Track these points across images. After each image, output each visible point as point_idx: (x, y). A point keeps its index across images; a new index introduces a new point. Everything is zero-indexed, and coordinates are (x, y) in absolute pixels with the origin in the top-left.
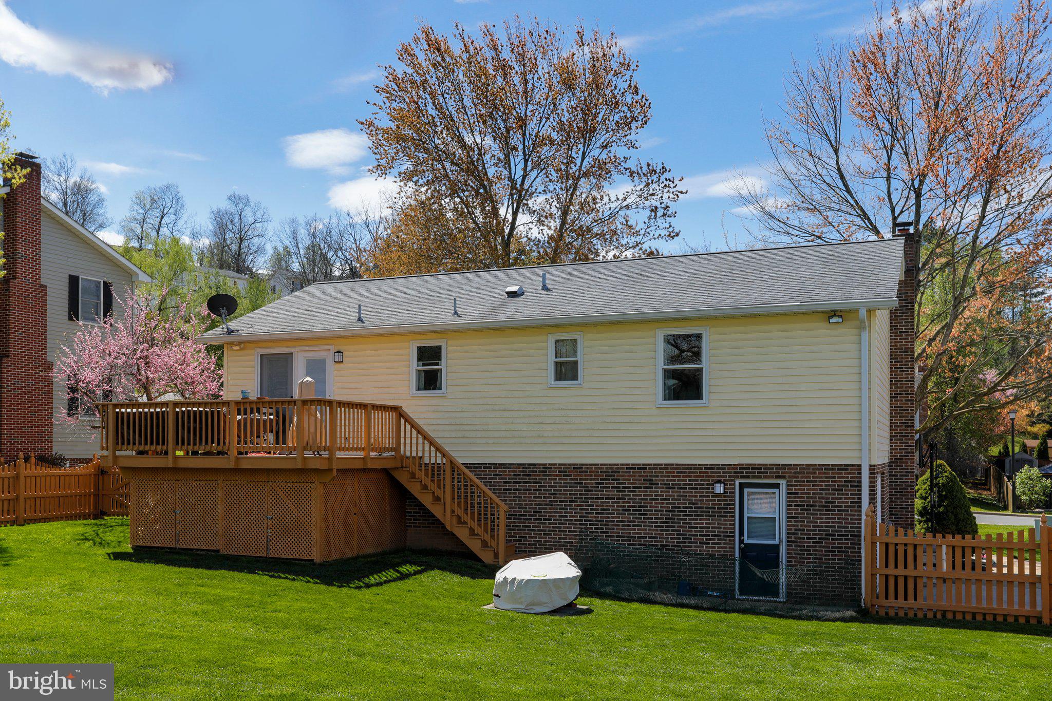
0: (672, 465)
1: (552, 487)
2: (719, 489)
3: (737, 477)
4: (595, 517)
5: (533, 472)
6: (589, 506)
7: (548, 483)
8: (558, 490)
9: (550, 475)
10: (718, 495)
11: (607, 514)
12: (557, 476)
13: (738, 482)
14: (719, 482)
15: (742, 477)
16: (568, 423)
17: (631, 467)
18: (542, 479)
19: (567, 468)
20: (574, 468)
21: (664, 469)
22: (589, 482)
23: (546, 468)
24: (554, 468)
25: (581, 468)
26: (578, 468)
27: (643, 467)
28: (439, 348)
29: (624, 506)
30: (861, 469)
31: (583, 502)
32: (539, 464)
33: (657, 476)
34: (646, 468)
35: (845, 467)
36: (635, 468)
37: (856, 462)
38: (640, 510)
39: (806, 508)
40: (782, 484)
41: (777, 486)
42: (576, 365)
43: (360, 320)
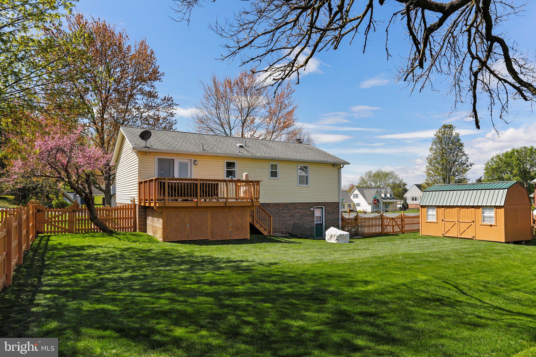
0: (301, 203)
2: (312, 209)
3: (315, 206)
4: (282, 219)
7: (269, 209)
8: (272, 211)
9: (270, 206)
10: (311, 211)
11: (285, 217)
12: (272, 206)
14: (312, 207)
16: (275, 190)
17: (291, 203)
18: (267, 208)
19: (274, 204)
20: (276, 204)
21: (299, 204)
22: (281, 208)
23: (268, 204)
24: (271, 204)
25: (278, 204)
27: (294, 203)
28: (234, 163)
29: (289, 215)
31: (279, 214)
33: (297, 206)
35: (336, 203)
37: (338, 201)
38: (293, 216)
39: (329, 213)
40: (324, 207)
41: (322, 208)
42: (276, 172)
43: (203, 149)
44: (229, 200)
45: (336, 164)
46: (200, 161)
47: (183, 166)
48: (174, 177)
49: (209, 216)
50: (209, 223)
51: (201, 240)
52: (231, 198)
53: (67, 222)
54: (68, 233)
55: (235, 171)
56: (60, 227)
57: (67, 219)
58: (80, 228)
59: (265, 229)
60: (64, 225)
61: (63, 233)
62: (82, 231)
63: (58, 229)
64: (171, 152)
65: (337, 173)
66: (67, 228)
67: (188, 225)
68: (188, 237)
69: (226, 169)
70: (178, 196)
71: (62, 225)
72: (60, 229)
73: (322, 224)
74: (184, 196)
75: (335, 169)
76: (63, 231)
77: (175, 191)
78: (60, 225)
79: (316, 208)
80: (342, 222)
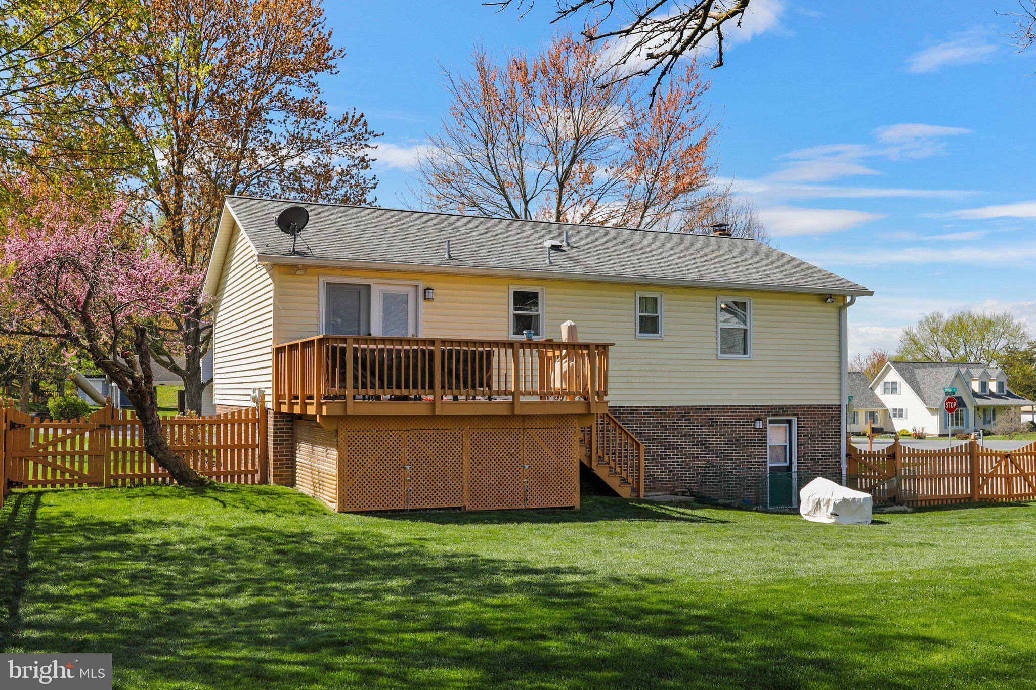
0: (727, 406)
1: (638, 427)
2: (760, 424)
3: (769, 415)
4: (672, 452)
5: (622, 414)
6: (668, 442)
7: (635, 424)
8: (643, 430)
9: (636, 417)
10: (757, 430)
11: (681, 448)
12: (642, 417)
13: (769, 418)
14: (758, 419)
15: (772, 415)
16: (651, 370)
17: (698, 409)
18: (630, 420)
19: (650, 410)
20: (656, 410)
21: (722, 409)
22: (668, 422)
23: (633, 410)
24: (640, 410)
25: (661, 410)
26: (658, 409)
27: (707, 408)
28: (535, 295)
29: (694, 442)
30: (840, 408)
31: (663, 439)
32: (627, 407)
33: (717, 416)
34: (709, 409)
35: (830, 407)
36: (701, 410)
37: (837, 403)
38: (704, 444)
39: (810, 437)
40: (794, 420)
41: (789, 422)
42: (654, 320)
43: (450, 257)
44: (523, 399)
45: (831, 296)
46: (441, 289)
47: (395, 304)
48: (370, 334)
49: (466, 443)
50: (466, 461)
51: (444, 509)
52: (528, 393)
53: (86, 457)
54: (89, 484)
55: (537, 316)
56: (68, 470)
57: (86, 448)
58: (120, 472)
59: (624, 481)
60: (77, 464)
61: (76, 485)
62: (124, 480)
63: (63, 473)
64: (363, 265)
65: (836, 321)
66: (86, 472)
67: (408, 467)
68: (408, 500)
69: (512, 311)
70: (382, 387)
71: (72, 464)
72: (67, 476)
73: (789, 468)
74: (398, 387)
75: (829, 310)
76: (76, 481)
77: (373, 373)
78: (68, 465)
79: (771, 422)
80: (849, 463)
